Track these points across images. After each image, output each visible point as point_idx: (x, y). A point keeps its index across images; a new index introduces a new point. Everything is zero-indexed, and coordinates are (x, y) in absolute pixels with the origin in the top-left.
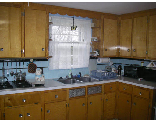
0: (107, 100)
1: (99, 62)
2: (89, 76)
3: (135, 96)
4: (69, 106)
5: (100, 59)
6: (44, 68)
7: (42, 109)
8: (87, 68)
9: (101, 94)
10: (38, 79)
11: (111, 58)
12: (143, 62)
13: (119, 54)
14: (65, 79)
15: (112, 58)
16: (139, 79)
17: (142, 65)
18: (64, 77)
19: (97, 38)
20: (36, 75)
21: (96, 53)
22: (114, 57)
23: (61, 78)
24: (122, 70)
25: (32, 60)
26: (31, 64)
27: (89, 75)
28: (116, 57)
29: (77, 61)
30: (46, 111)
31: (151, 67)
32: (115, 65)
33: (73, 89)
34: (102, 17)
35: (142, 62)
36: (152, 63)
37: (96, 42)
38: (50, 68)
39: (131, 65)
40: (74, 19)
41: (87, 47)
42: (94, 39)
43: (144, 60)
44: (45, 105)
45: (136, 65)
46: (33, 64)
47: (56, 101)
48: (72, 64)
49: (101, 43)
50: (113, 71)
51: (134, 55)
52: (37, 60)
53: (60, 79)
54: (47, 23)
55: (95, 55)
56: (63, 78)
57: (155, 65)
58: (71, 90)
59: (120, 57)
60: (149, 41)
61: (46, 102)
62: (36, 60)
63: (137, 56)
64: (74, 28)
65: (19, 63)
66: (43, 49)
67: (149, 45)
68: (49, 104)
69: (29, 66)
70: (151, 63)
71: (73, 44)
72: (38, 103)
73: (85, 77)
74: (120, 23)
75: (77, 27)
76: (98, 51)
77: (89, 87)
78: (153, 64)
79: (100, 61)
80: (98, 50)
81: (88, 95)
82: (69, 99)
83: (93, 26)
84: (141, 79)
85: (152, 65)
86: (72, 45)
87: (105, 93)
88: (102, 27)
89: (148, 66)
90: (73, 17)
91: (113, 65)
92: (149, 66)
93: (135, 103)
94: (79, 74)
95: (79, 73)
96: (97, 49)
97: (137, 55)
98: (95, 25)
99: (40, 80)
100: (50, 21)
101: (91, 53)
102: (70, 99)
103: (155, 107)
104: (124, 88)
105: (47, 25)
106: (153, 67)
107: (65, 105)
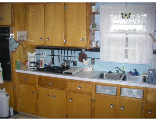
23: (110, 72)
25: (83, 50)
26: (81, 54)
33: (101, 85)
38: (100, 60)
46: (83, 54)
64: (126, 15)
65: (74, 51)
69: (79, 56)
75: (130, 14)
95: (134, 70)
102: (97, 94)
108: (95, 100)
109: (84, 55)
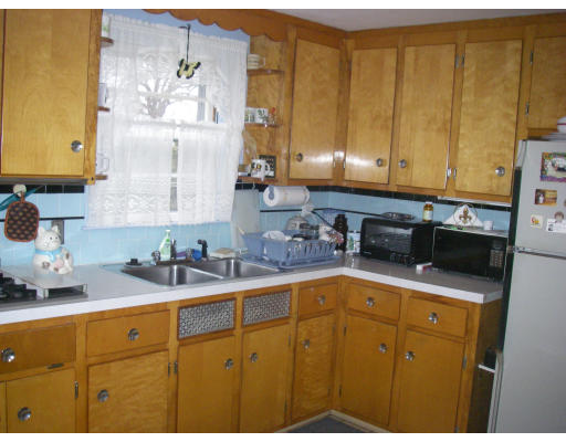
0: (307, 342)
1: (271, 204)
2: (233, 255)
3: (411, 328)
4: (176, 371)
5: (276, 191)
6: (66, 221)
7: (77, 389)
8: (227, 223)
9: (287, 323)
10: (46, 265)
11: (312, 188)
12: (431, 206)
13: (343, 175)
14: (147, 265)
15: (315, 187)
16: (419, 268)
17: (427, 216)
18: (145, 258)
19: (266, 112)
20: (38, 251)
21: (263, 168)
22: (323, 184)
23: (134, 262)
24: (349, 235)
25: (19, 189)
26: (17, 205)
27: (232, 251)
28: (331, 184)
29: (195, 195)
30: (93, 396)
31: (461, 224)
32: (320, 212)
33: (192, 306)
34: (292, 35)
35: (426, 207)
36: (466, 212)
37: (262, 125)
38: (89, 223)
39: (385, 215)
40: (191, 33)
41: (230, 146)
42: (257, 116)
43: (439, 198)
44: (91, 370)
45: (402, 216)
46: (26, 204)
47: (129, 354)
48: (174, 208)
49: (282, 130)
50: (325, 238)
51: (402, 180)
52: (41, 190)
53: (128, 264)
54: (93, 39)
55: (260, 175)
56: (140, 260)
57: (474, 218)
58: (186, 307)
59: (344, 184)
60: (462, 131)
61: (92, 360)
62: (36, 186)
63: (413, 185)
66: (75, 144)
67: (461, 146)
68: (106, 365)
69: (9, 214)
70: (461, 211)
71: (182, 130)
72: (61, 365)
73: (219, 259)
74: (350, 62)
75: (198, 65)
76: (271, 160)
77: (250, 297)
78: (470, 214)
79: (276, 197)
80: (271, 157)
81: (243, 326)
82: (177, 343)
83: (254, 67)
84: (424, 268)
85: (465, 216)
86: (178, 134)
87: (300, 319)
88: (288, 70)
89: (450, 221)
90: (185, 23)
91: (313, 212)
92: (453, 219)
93: (411, 353)
94: (200, 248)
95: (200, 242)
96: (265, 151)
97: (411, 180)
98: (261, 62)
99: (56, 270)
100: (104, 34)
101: (242, 168)
102: (183, 342)
103: (493, 367)
104: (370, 299)
105: (93, 47)
106: (469, 224)
107: (162, 367)
108: (176, 366)
109: (29, 211)
